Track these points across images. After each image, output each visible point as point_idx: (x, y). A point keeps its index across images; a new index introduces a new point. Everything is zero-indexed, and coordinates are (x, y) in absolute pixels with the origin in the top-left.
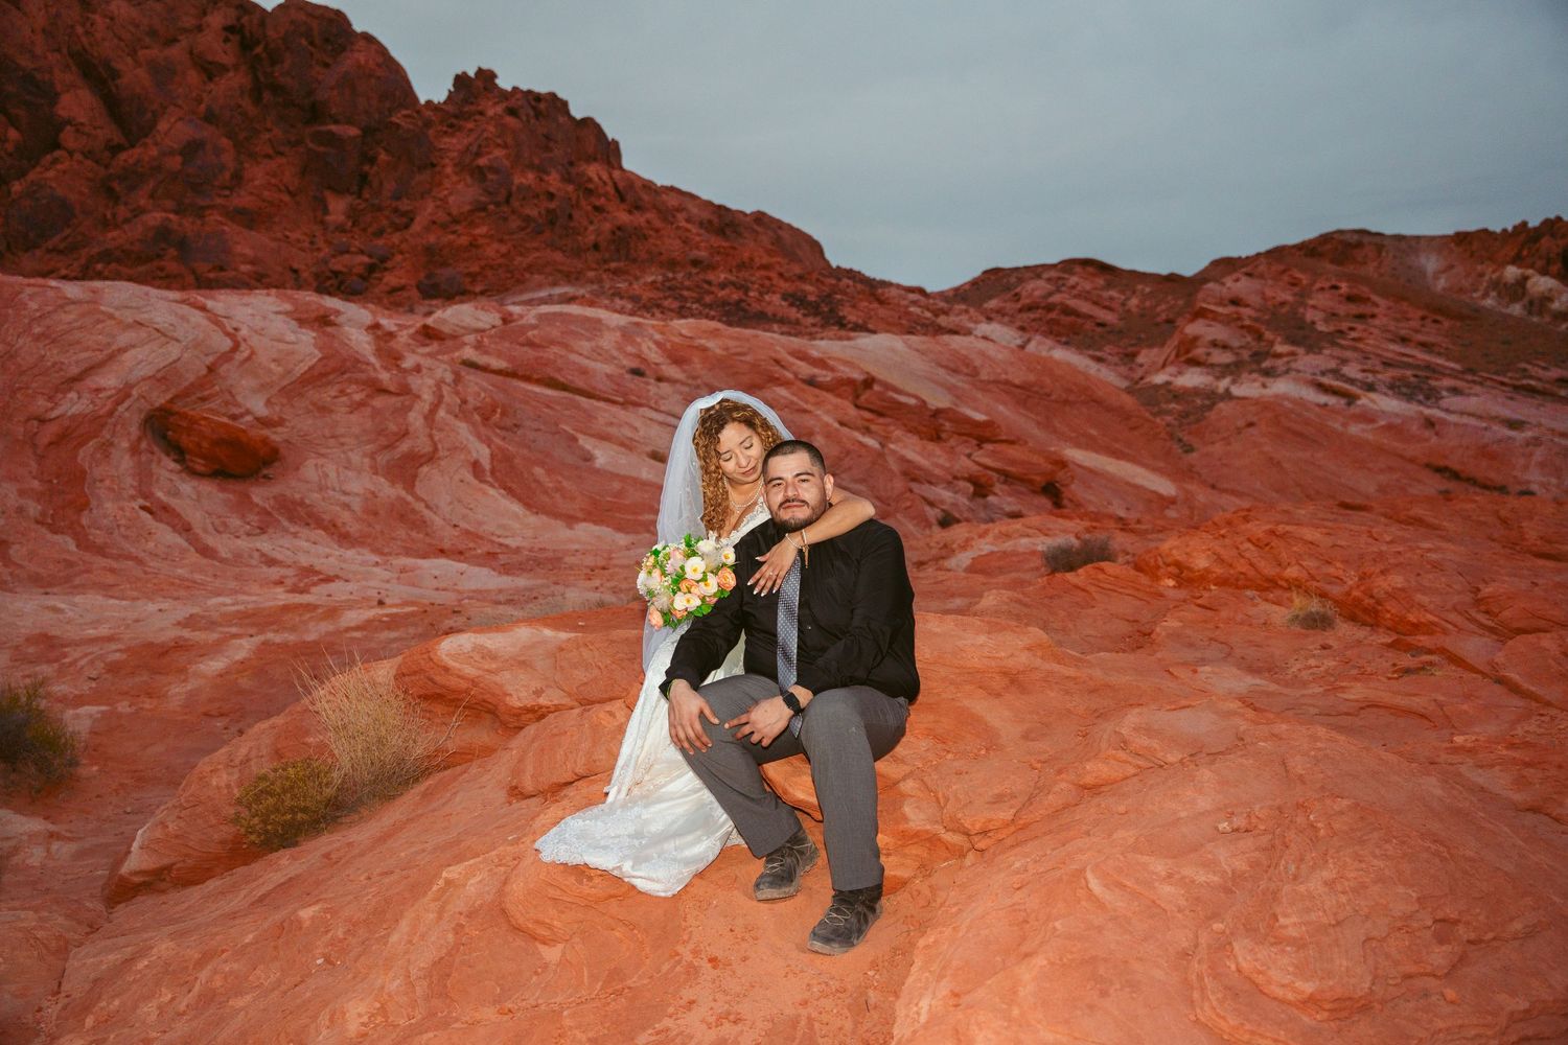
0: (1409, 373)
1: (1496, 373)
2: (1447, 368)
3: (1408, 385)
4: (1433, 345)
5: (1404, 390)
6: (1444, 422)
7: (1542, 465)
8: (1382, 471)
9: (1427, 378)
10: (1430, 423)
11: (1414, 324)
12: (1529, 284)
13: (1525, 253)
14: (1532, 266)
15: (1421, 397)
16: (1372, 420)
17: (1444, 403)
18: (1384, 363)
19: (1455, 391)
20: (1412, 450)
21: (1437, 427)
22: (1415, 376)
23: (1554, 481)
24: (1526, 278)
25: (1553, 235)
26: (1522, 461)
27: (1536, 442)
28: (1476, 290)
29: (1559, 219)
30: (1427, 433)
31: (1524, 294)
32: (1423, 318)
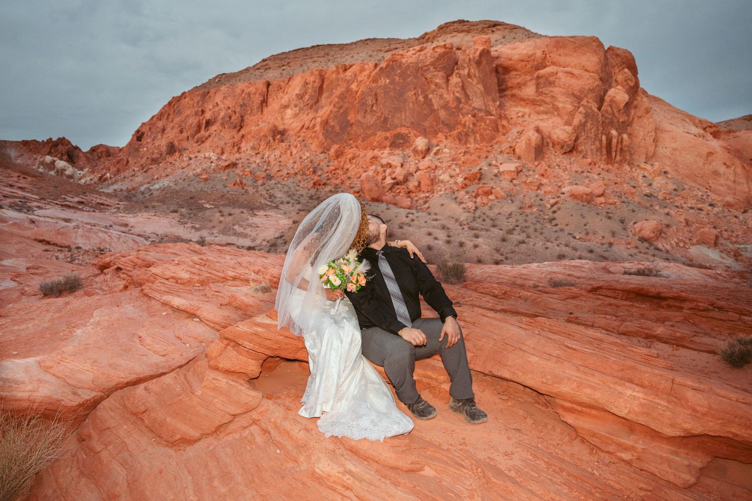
0: (17, 200)
1: (53, 200)
2: (33, 198)
3: (18, 206)
4: (25, 188)
5: (17, 208)
6: (38, 221)
7: (82, 236)
8: (16, 243)
9: (26, 202)
10: (33, 222)
11: (15, 179)
12: (56, 163)
13: (53, 151)
14: (56, 156)
15: (25, 211)
16: (6, 222)
17: (35, 213)
18: (4, 196)
19: (39, 207)
20: (28, 233)
21: (36, 223)
22: (20, 201)
23: (88, 242)
24: (54, 161)
25: (62, 144)
26: (74, 235)
27: (77, 227)
28: (34, 165)
29: (64, 138)
30: (32, 226)
31: (54, 168)
32: (19, 177)
